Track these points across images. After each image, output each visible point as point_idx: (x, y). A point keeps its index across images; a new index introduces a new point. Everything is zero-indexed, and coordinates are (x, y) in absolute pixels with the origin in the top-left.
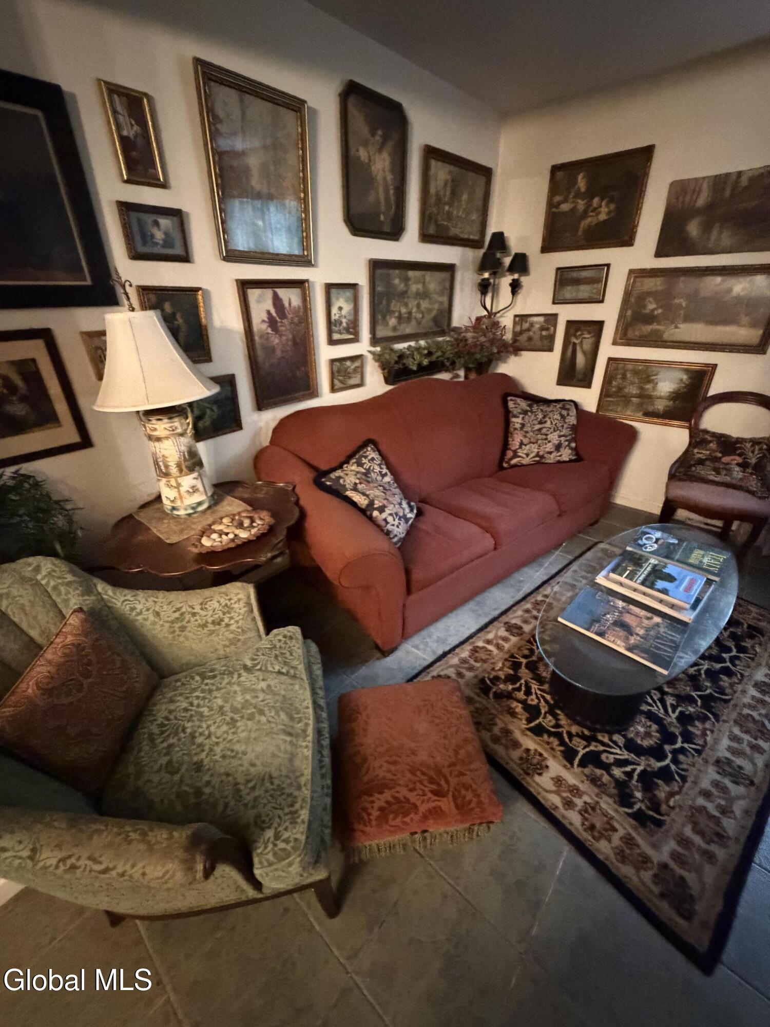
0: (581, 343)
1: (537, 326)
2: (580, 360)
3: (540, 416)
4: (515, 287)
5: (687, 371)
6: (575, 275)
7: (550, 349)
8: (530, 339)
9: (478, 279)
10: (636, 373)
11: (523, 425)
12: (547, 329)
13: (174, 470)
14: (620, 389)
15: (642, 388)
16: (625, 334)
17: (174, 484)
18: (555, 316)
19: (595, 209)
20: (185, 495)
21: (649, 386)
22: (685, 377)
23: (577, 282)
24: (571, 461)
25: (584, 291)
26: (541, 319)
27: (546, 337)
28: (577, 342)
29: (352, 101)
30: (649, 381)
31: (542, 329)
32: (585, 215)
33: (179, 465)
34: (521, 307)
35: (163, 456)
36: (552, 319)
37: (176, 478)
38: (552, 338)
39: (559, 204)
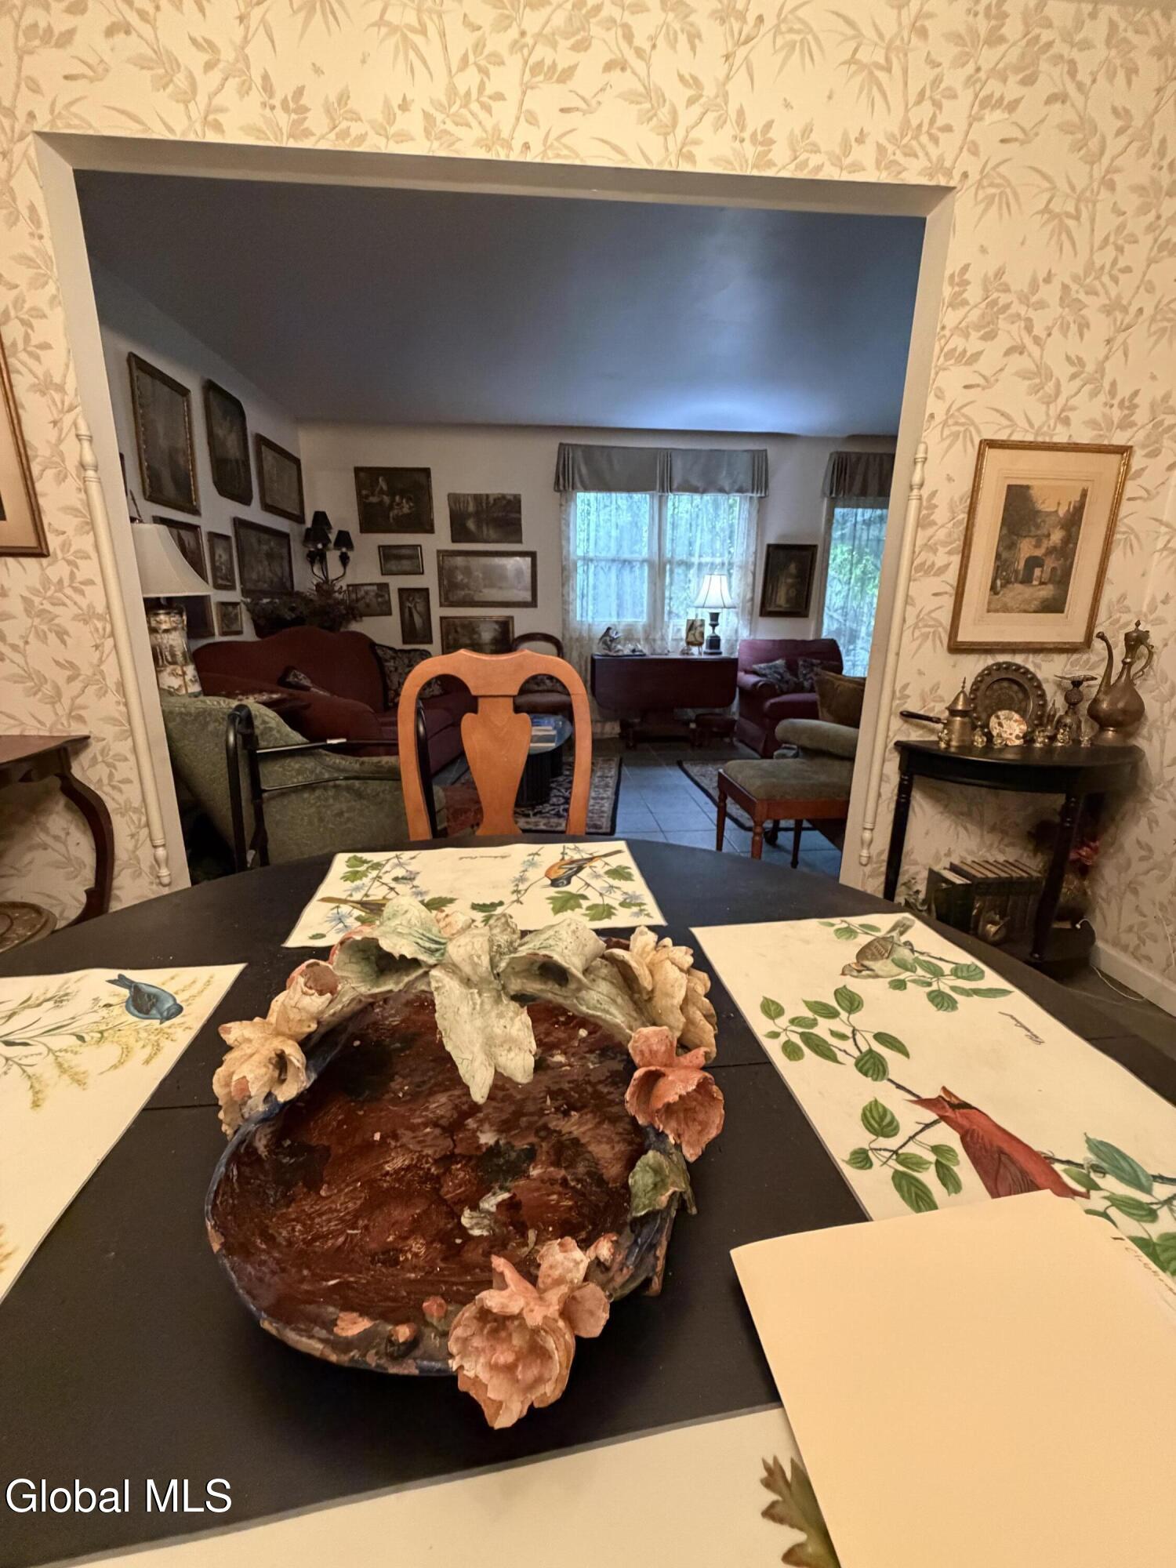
0: (415, 607)
1: (372, 594)
2: (418, 620)
3: (406, 661)
4: (344, 560)
5: (497, 622)
6: (395, 552)
7: (389, 613)
8: (368, 605)
9: (306, 551)
10: (463, 626)
11: (396, 669)
12: (382, 596)
13: (180, 658)
14: (455, 640)
15: (471, 638)
16: (447, 599)
17: (180, 673)
18: (386, 585)
19: (398, 504)
20: (190, 683)
21: (475, 636)
22: (497, 627)
23: (400, 558)
24: (441, 695)
25: (406, 565)
26: (375, 588)
27: (382, 603)
28: (412, 606)
29: (211, 395)
30: (477, 633)
31: (378, 596)
32: (391, 507)
33: (184, 654)
34: (351, 578)
35: (171, 646)
36: (383, 587)
37: (182, 666)
38: (388, 603)
39: (367, 497)
